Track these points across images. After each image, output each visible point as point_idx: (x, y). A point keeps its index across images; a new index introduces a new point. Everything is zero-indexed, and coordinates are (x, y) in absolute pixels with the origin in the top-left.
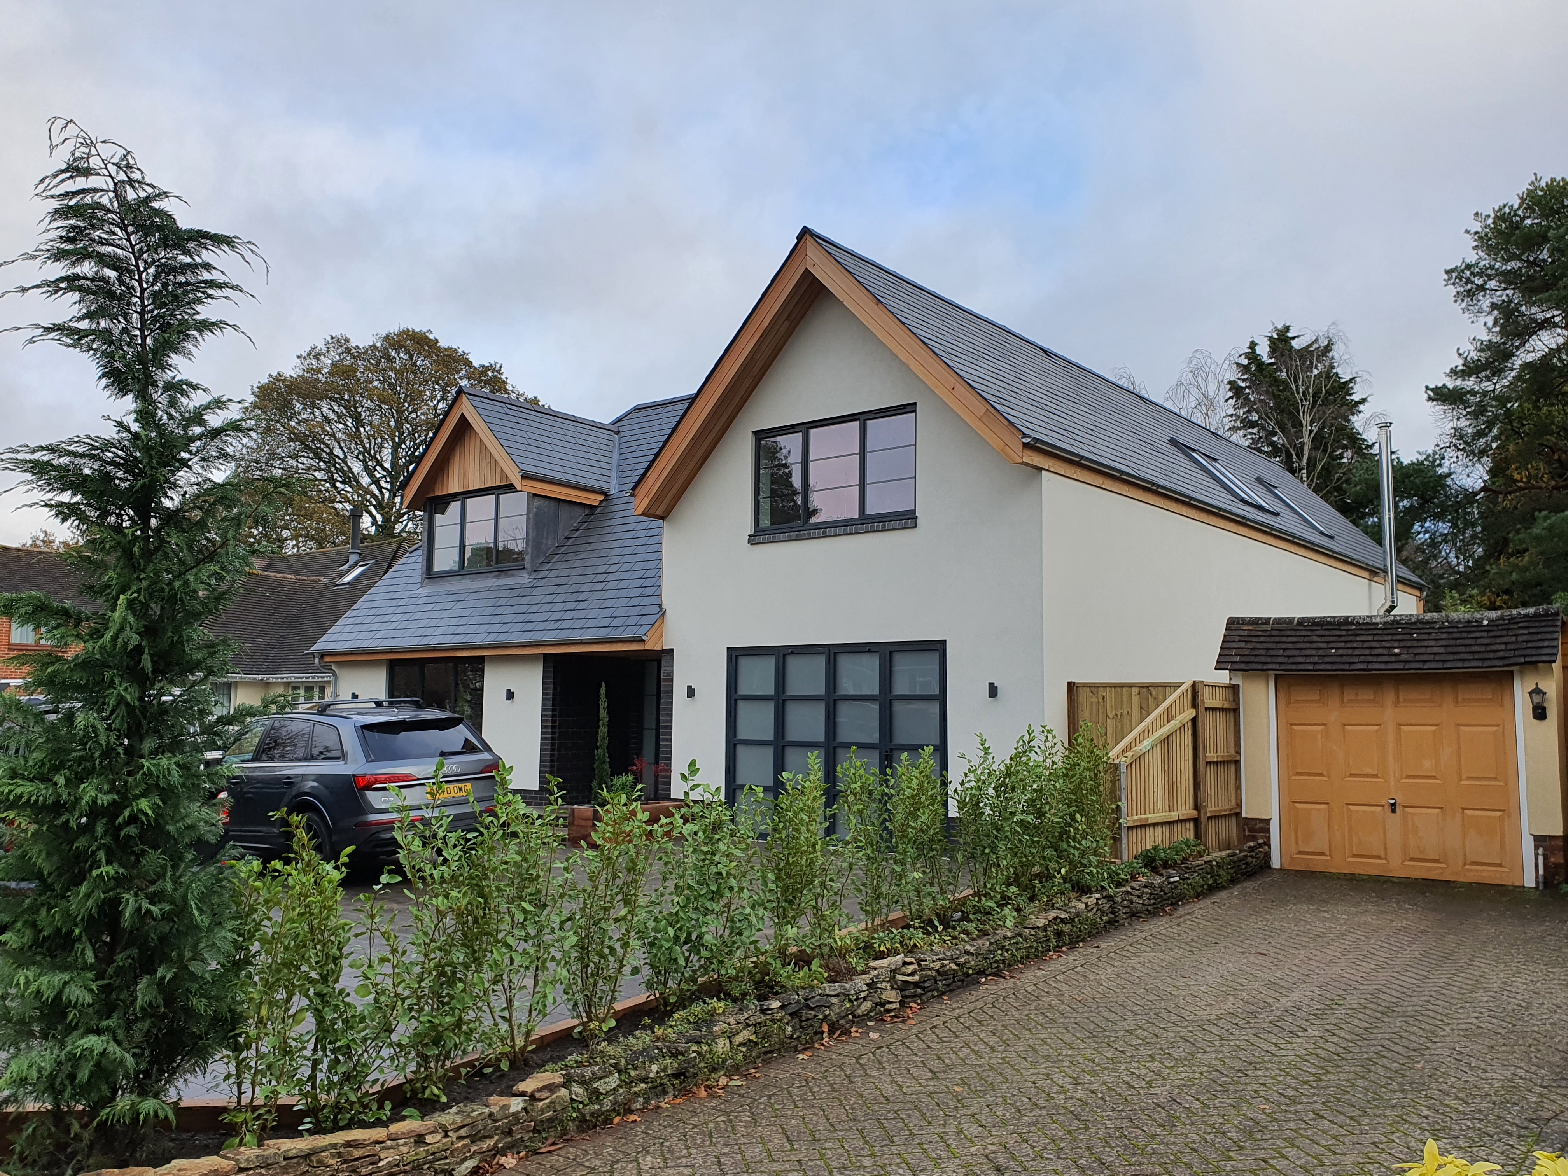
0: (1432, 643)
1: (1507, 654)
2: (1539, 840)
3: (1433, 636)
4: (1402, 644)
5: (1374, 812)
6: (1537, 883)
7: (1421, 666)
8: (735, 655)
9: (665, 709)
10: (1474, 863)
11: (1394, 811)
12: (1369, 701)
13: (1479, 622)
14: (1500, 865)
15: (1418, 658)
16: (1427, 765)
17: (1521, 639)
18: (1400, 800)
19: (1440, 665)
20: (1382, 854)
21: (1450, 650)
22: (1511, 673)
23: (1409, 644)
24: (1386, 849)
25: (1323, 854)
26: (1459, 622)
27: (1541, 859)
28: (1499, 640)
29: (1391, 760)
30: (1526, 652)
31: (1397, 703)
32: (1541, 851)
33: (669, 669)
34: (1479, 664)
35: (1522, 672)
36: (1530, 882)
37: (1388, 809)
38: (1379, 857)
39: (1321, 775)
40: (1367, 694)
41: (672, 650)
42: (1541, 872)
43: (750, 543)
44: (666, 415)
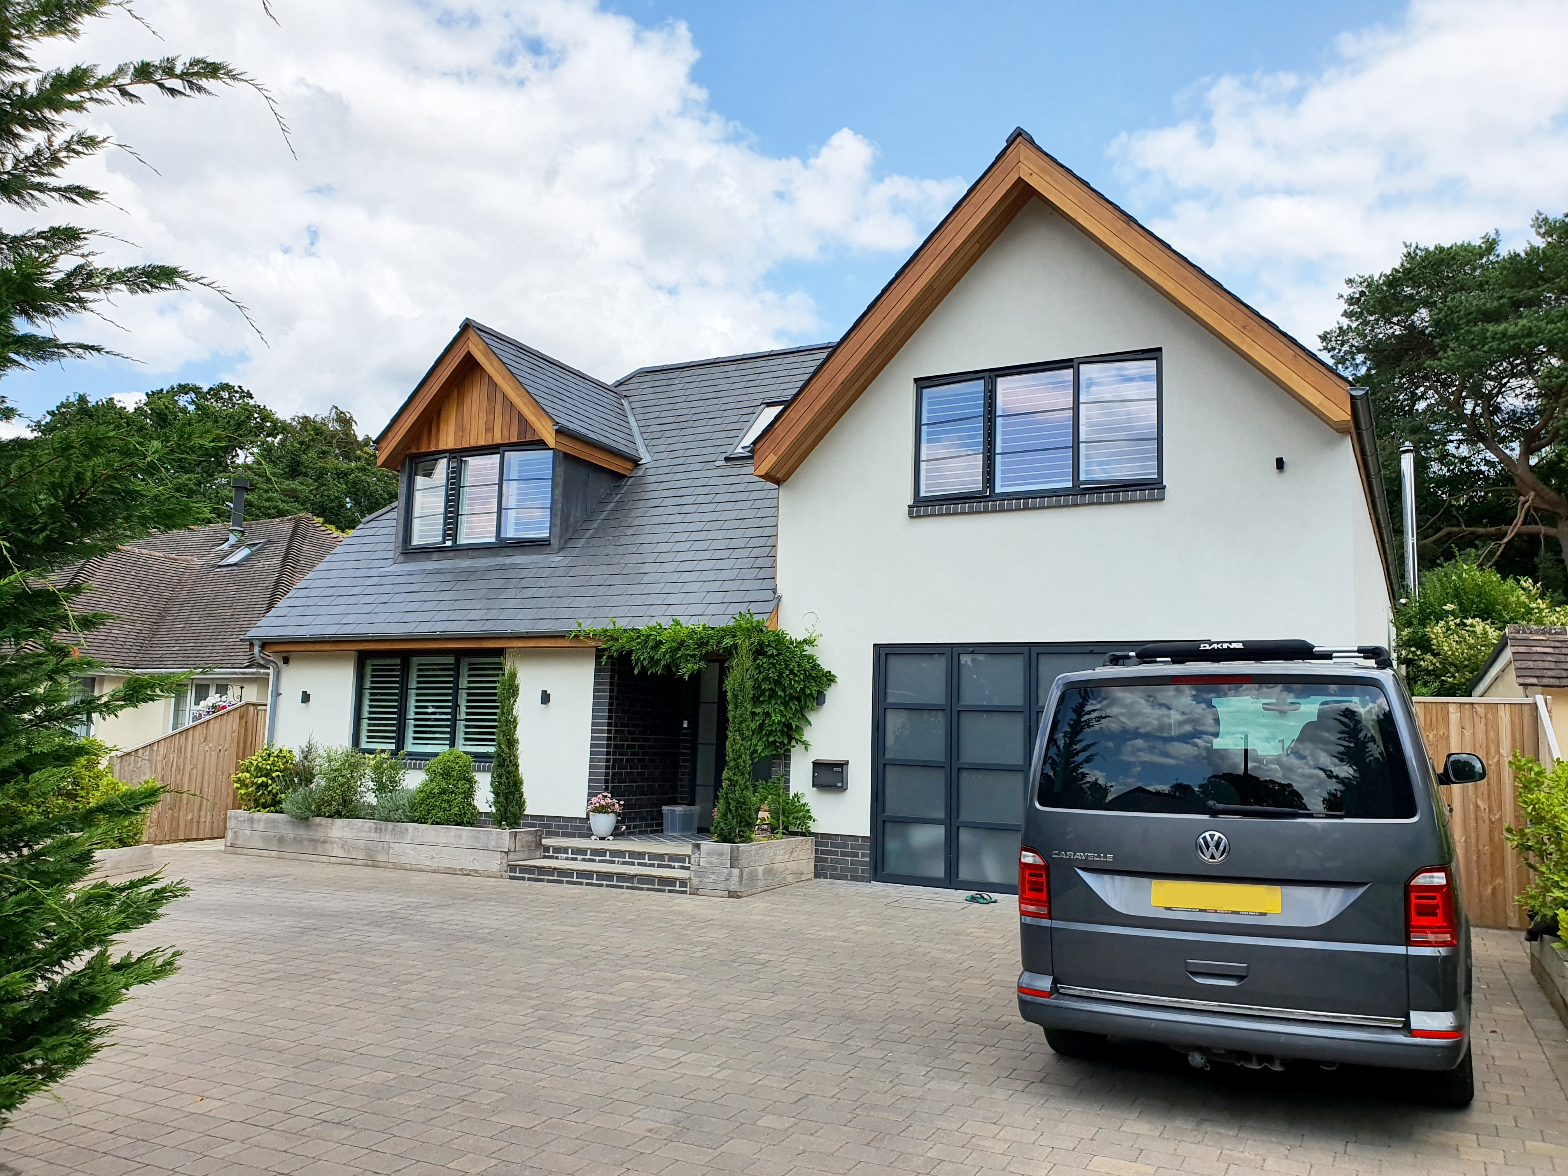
8: (883, 654)
43: (911, 515)
44: (685, 380)
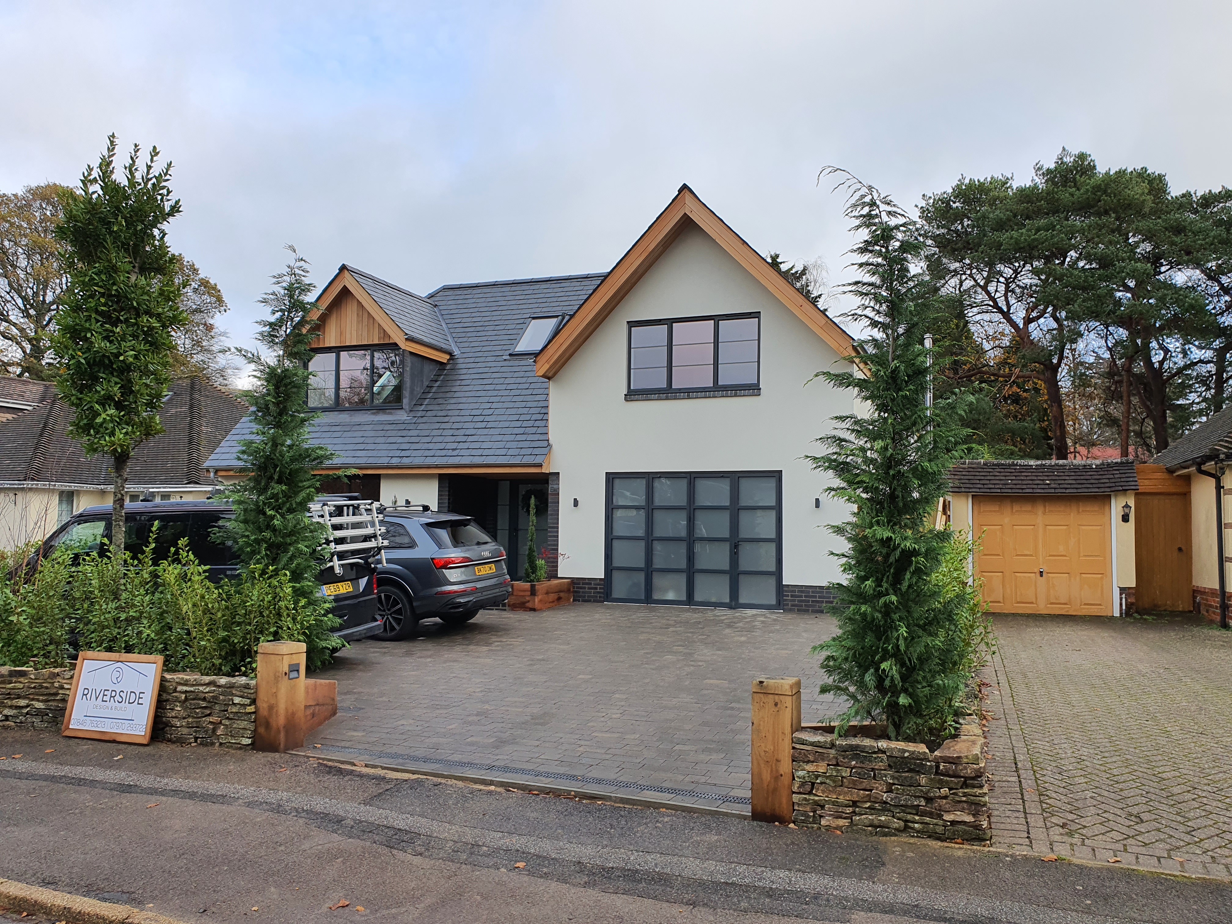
0: (1067, 478)
1: (1111, 485)
2: (1122, 590)
3: (1066, 474)
4: (1050, 478)
5: (1029, 577)
6: (1121, 614)
7: (1064, 491)
8: (611, 478)
9: (552, 515)
10: (1085, 604)
11: (1041, 576)
12: (1030, 511)
13: (1090, 465)
14: (1100, 605)
15: (1061, 486)
16: (1061, 549)
17: (1116, 476)
18: (1044, 568)
19: (1075, 491)
20: (1034, 601)
21: (1078, 482)
22: (1110, 496)
23: (1054, 478)
24: (1036, 598)
25: (999, 602)
26: (1079, 465)
27: (1124, 600)
28: (1104, 477)
29: (1040, 546)
30: (1122, 484)
31: (1044, 513)
32: (1124, 596)
33: (555, 486)
34: (1097, 490)
35: (1116, 496)
36: (1117, 614)
37: (1038, 575)
38: (1032, 603)
39: (998, 555)
40: (1028, 507)
41: (558, 473)
42: (1124, 607)
43: (626, 400)
44: (476, 296)
